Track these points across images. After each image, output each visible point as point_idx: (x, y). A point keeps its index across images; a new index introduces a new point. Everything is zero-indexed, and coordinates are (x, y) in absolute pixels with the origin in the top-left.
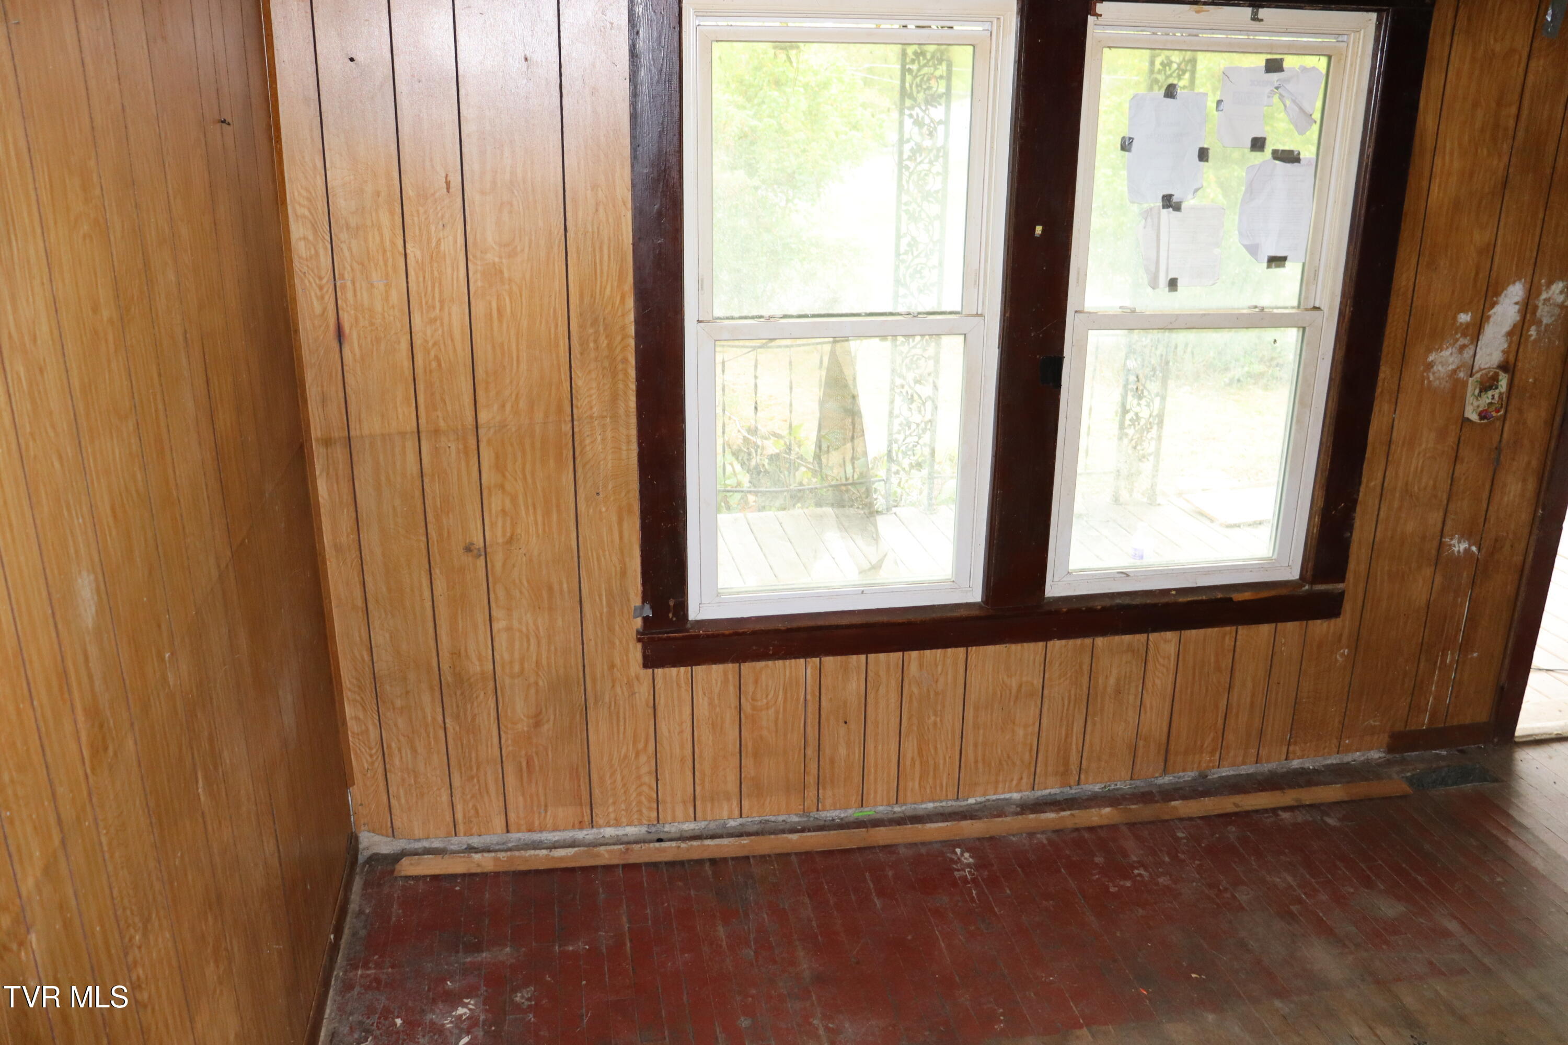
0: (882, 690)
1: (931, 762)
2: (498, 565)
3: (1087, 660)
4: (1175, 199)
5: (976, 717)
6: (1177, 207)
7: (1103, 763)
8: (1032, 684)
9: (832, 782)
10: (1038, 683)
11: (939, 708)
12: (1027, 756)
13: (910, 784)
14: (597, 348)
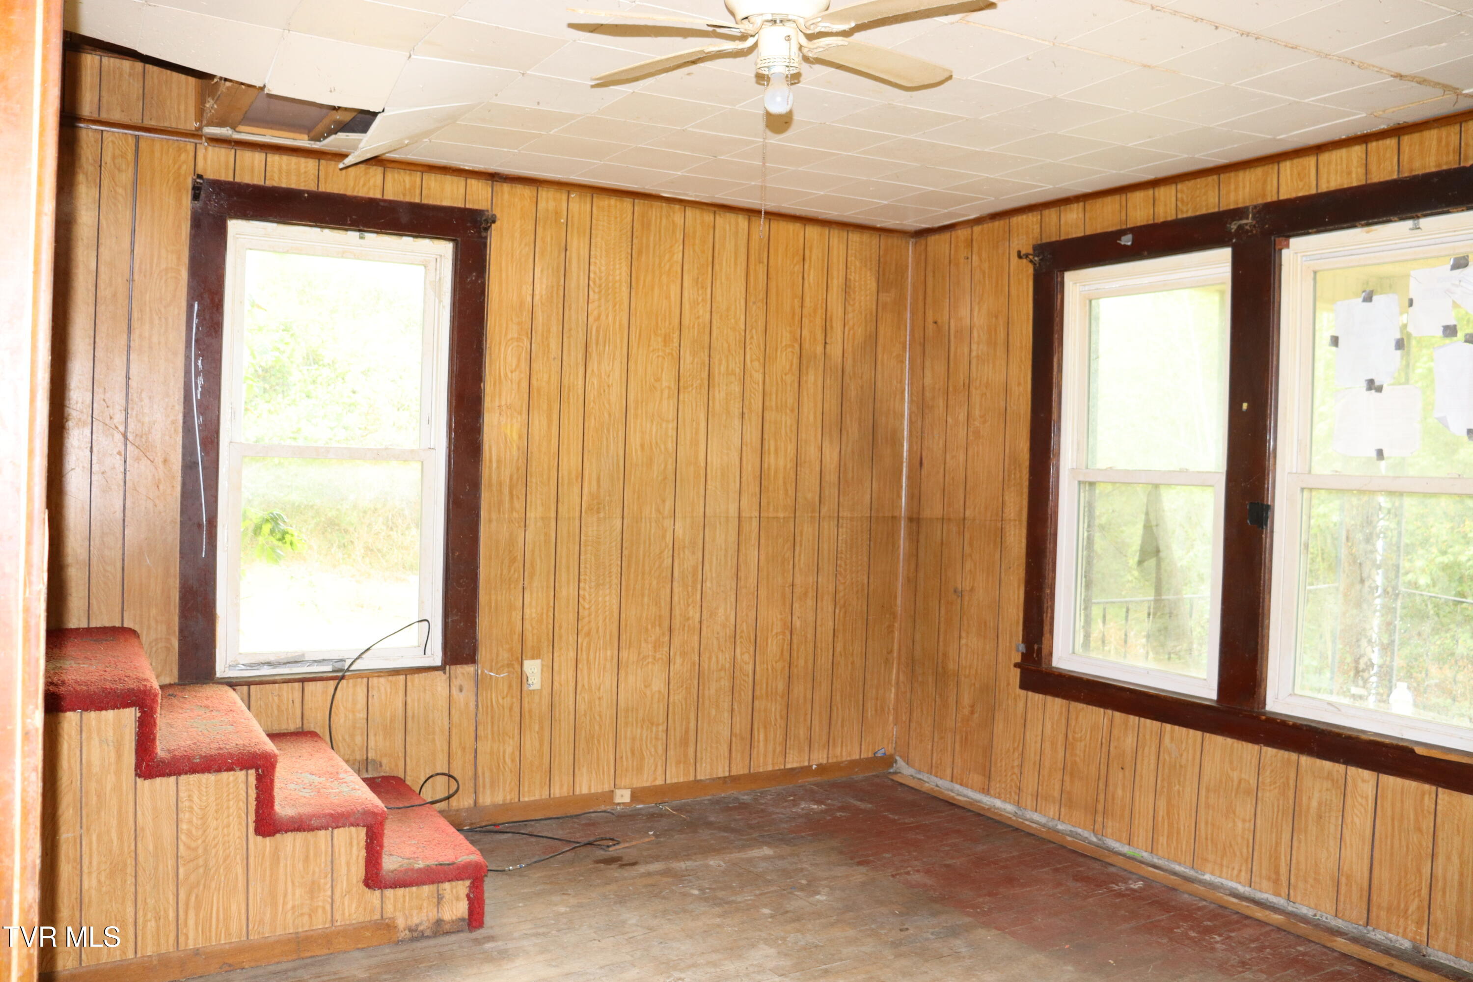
0: (1147, 749)
1: (1175, 826)
2: (966, 603)
3: (1293, 775)
4: (1377, 383)
5: (1207, 798)
6: (1379, 389)
7: (1309, 886)
8: (1249, 782)
9: (1112, 815)
10: (1253, 782)
11: (1182, 779)
12: (1245, 851)
13: (1161, 839)
14: (1015, 479)
